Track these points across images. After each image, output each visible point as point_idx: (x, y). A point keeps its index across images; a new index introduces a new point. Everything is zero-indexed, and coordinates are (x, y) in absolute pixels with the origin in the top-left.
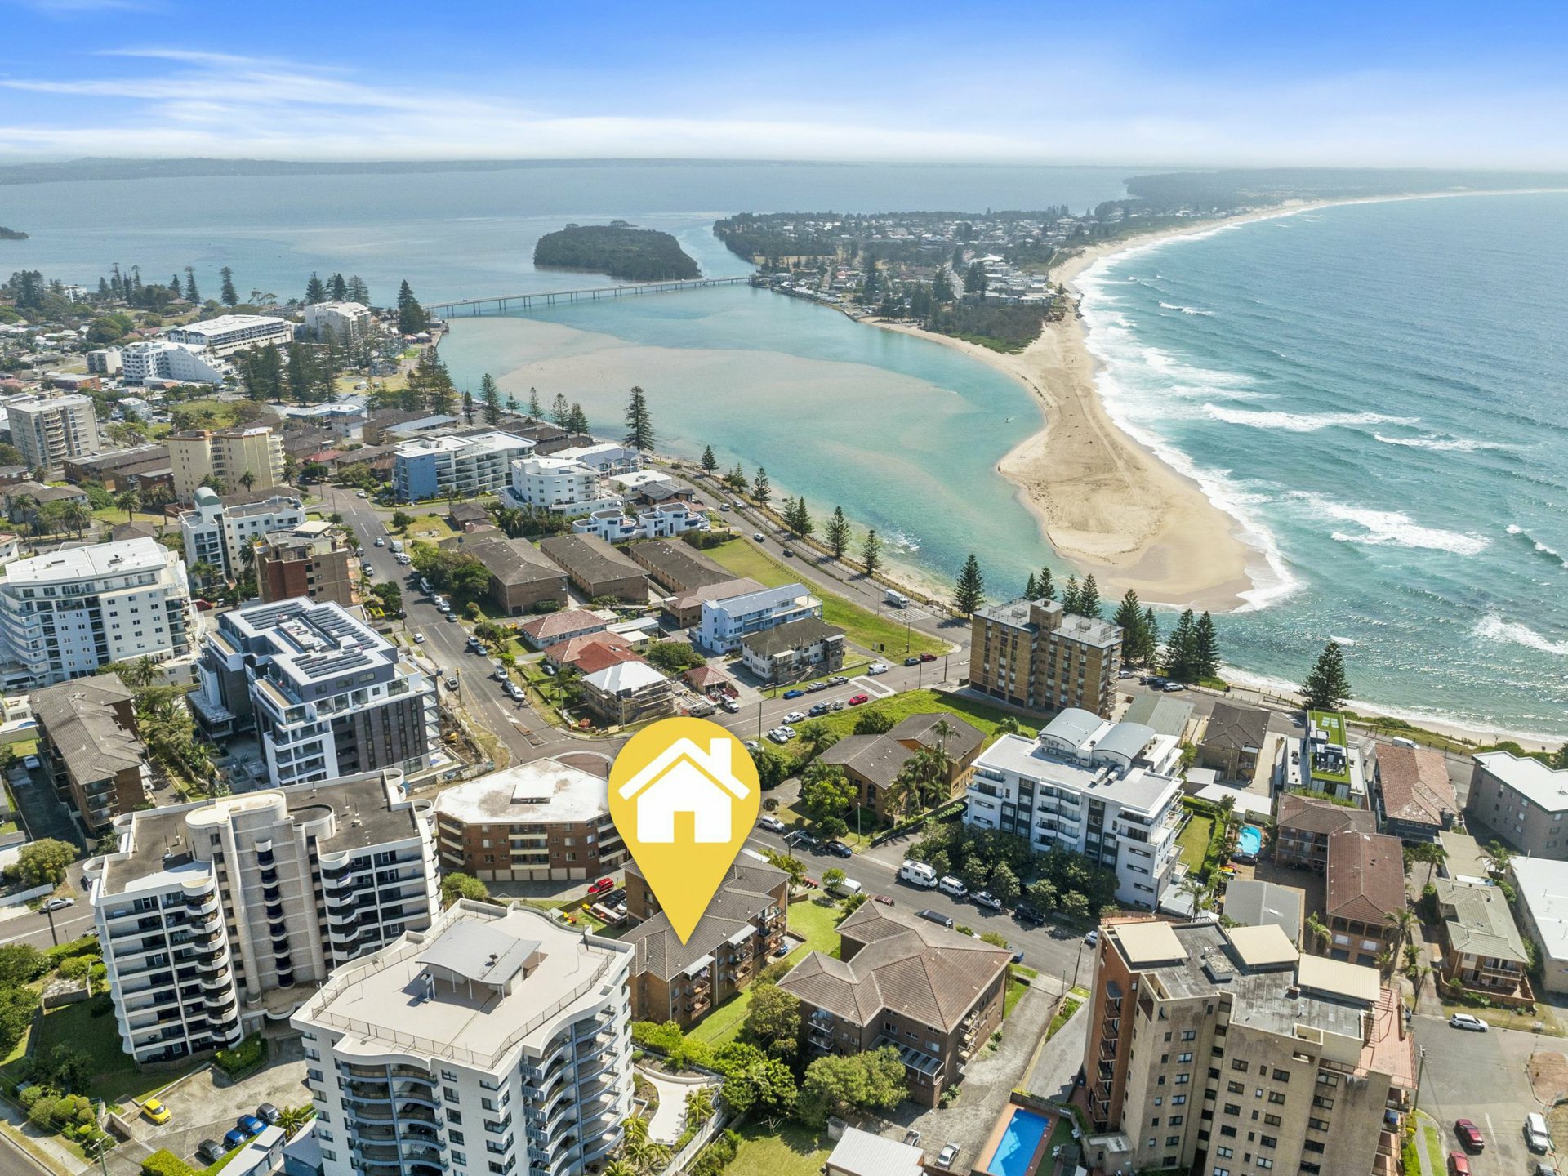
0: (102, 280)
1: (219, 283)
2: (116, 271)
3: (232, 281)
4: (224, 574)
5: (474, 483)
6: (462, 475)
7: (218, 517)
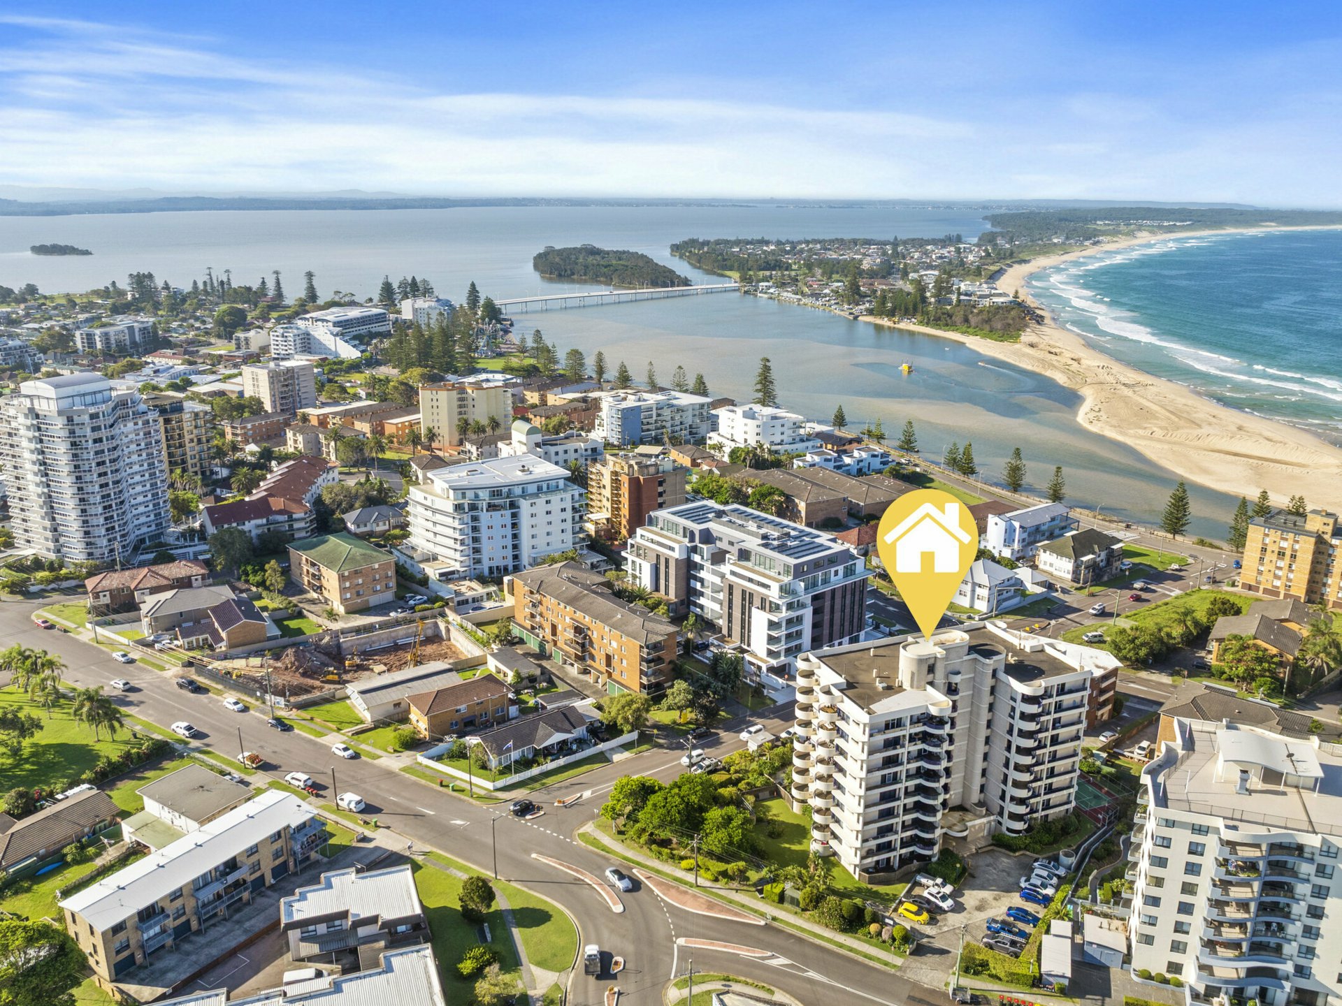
0: (195, 283)
1: (304, 284)
2: (210, 275)
3: (314, 283)
5: (668, 432)
6: (659, 425)
7: (538, 445)
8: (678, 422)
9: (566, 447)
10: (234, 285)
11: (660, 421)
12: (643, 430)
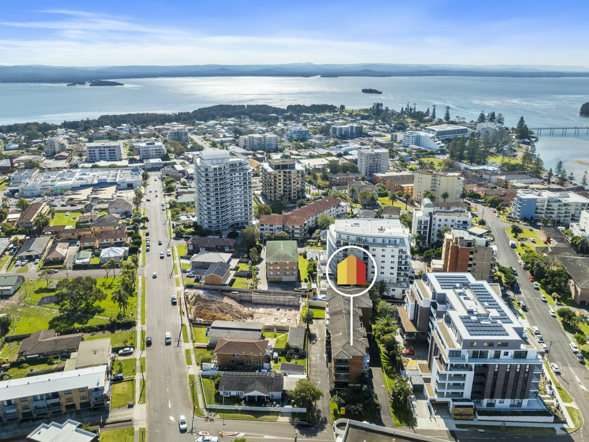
0: (402, 108)
2: (408, 105)
4: (427, 241)
5: (554, 216)
6: (549, 211)
7: (430, 214)
8: (563, 212)
9: (446, 217)
10: (417, 111)
11: (550, 209)
12: (536, 213)
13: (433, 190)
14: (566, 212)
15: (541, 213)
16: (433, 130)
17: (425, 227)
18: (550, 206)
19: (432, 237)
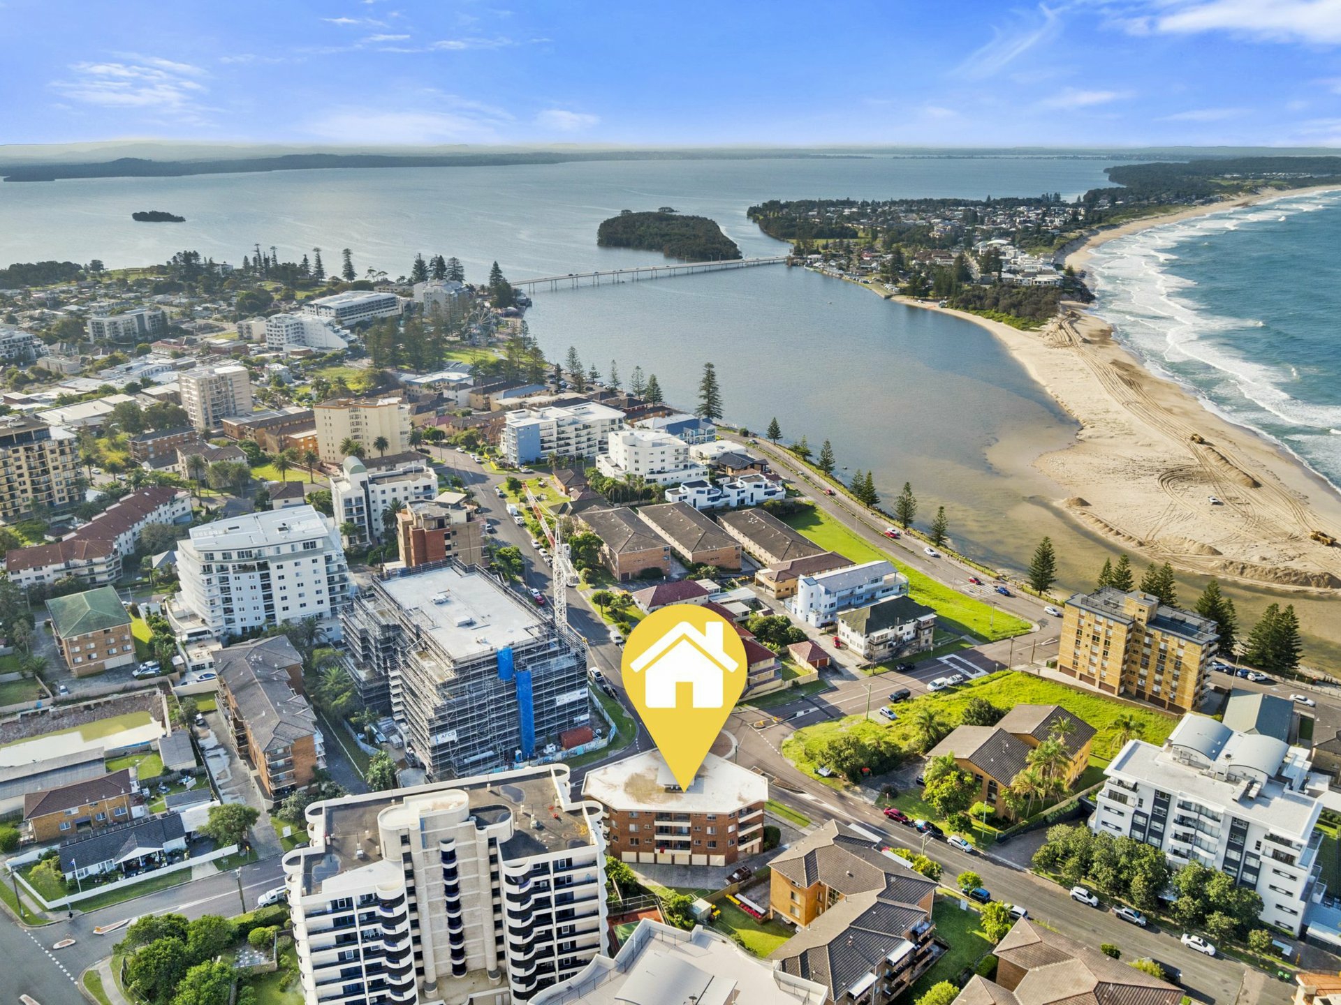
0: (246, 259)
2: (258, 251)
3: (352, 260)
4: (367, 534)
5: (572, 450)
6: (562, 442)
7: (363, 484)
8: (585, 439)
9: (394, 485)
10: (280, 262)
11: (563, 439)
12: (543, 448)
13: (356, 437)
14: (589, 440)
15: (550, 448)
16: (326, 307)
17: (360, 510)
18: (563, 432)
19: (375, 525)
